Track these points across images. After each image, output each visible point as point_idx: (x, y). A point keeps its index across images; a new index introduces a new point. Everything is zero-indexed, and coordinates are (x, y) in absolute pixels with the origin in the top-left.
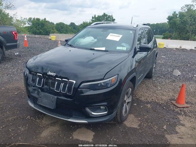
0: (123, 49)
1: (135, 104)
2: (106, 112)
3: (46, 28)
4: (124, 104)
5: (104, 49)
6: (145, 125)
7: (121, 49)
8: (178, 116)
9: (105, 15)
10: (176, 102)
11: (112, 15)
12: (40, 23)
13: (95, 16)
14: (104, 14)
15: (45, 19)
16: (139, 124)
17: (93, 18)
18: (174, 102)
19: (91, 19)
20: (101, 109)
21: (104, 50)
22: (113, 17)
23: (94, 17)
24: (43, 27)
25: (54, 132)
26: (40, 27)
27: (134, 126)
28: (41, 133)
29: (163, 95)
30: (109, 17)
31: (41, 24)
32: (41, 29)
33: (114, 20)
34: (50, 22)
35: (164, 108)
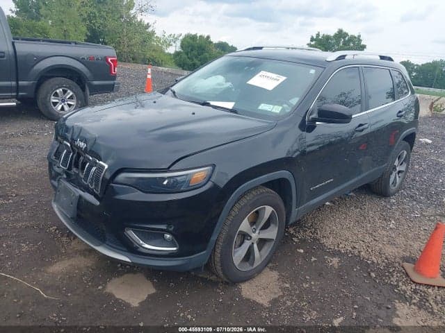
0: (274, 111)
1: (302, 251)
2: (175, 249)
3: (208, 56)
4: (246, 241)
5: (230, 105)
6: (289, 303)
7: (270, 110)
8: (397, 305)
9: (341, 34)
10: (415, 269)
11: (359, 36)
12: (196, 45)
13: (318, 35)
14: (340, 31)
15: (208, 37)
16: (277, 296)
17: (312, 39)
18: (409, 267)
19: (309, 42)
20: (165, 239)
21: (230, 107)
22: (360, 40)
23: (315, 37)
24: (202, 53)
25: (78, 269)
26: (196, 53)
27: (259, 300)
28: (51, 264)
29: (392, 243)
30: (352, 39)
31: (198, 47)
32: (196, 57)
33: (363, 48)
34: (230, 45)
35: (373, 275)
